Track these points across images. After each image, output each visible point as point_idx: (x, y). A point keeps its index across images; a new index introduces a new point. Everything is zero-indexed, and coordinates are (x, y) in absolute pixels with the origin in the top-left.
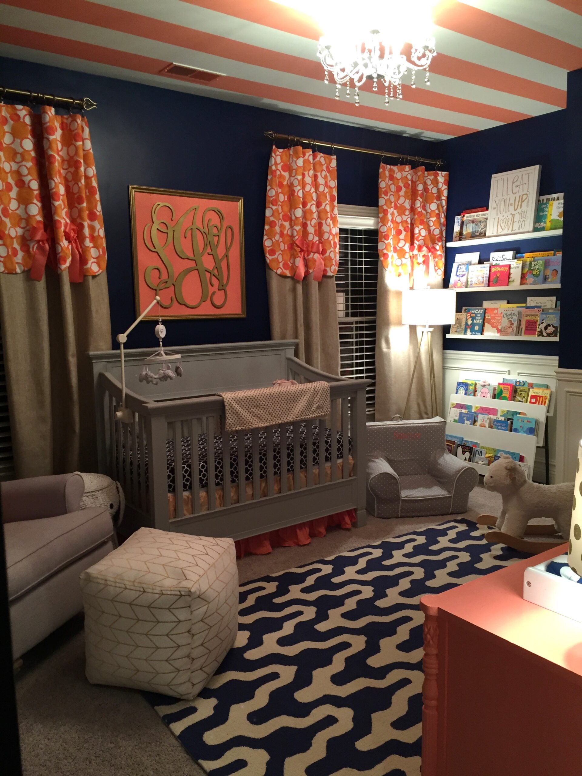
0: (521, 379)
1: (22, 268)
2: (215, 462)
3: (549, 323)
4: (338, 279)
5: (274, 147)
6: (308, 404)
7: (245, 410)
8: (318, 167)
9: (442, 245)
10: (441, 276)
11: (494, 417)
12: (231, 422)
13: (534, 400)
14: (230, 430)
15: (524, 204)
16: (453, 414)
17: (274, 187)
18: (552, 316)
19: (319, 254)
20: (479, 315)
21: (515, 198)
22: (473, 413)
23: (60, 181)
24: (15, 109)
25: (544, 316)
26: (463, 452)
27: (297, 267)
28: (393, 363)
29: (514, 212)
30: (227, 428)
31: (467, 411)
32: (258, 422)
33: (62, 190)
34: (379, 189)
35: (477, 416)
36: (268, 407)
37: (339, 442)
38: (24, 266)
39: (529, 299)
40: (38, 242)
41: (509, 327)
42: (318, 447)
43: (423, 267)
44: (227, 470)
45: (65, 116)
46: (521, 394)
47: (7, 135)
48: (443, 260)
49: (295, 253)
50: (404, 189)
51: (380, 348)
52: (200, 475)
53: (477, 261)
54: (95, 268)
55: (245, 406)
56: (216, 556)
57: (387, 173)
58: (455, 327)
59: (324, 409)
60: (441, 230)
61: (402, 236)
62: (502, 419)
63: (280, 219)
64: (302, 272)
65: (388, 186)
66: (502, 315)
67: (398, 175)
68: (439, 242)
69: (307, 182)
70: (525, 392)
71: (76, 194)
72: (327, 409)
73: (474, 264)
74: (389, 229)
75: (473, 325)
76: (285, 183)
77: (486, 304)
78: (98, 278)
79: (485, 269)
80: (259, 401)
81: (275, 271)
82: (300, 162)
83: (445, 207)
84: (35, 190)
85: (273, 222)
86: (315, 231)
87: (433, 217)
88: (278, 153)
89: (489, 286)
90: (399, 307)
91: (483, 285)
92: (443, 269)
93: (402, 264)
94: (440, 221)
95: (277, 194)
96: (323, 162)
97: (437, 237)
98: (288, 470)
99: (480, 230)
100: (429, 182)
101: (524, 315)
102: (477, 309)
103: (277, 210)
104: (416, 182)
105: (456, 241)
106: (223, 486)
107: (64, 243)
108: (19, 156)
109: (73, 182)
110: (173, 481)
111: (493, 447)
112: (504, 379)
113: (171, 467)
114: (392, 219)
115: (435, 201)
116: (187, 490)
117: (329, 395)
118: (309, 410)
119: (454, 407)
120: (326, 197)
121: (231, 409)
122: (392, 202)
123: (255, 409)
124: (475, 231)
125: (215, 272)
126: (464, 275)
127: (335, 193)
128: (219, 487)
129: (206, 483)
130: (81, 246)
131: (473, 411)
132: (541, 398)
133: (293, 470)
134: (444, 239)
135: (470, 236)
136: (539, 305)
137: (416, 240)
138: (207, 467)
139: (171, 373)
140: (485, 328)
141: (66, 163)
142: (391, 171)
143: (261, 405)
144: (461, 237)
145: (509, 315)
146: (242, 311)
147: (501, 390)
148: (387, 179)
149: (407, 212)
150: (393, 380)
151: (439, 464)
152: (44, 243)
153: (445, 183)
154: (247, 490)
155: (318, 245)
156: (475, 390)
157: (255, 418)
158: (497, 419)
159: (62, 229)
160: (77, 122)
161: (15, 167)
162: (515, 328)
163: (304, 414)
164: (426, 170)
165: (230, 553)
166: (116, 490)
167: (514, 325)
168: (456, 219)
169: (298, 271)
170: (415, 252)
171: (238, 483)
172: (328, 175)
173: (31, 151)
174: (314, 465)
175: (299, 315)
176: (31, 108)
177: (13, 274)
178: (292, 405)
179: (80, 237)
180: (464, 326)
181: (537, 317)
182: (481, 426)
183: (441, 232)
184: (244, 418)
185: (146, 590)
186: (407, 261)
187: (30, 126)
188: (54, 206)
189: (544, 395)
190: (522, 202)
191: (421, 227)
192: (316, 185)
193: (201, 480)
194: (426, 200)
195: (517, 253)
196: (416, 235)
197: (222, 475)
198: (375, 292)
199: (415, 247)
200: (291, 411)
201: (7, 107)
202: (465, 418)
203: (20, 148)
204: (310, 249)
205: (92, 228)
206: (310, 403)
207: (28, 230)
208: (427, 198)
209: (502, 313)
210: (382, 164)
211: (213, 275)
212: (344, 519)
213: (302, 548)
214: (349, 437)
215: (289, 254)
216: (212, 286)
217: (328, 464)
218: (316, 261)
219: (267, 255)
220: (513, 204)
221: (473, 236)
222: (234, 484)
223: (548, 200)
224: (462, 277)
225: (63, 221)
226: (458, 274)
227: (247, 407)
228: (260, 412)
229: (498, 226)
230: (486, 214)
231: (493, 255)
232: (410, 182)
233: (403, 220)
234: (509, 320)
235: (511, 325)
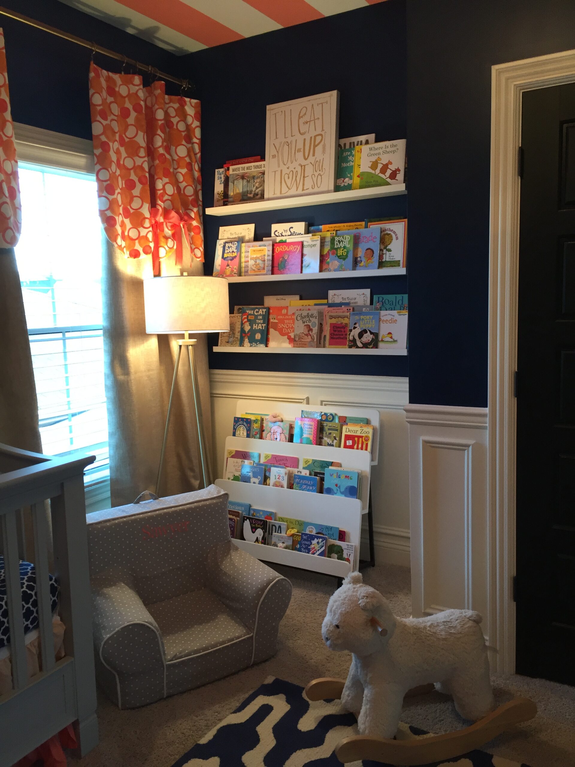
0: (329, 410)
3: (364, 328)
9: (199, 213)
10: (200, 259)
11: (294, 471)
13: (349, 443)
15: (319, 149)
16: (231, 468)
18: (368, 317)
20: (261, 317)
21: (305, 139)
22: (262, 464)
25: (357, 317)
26: (252, 528)
34: (91, 107)
35: (269, 470)
39: (331, 293)
41: (307, 335)
43: (173, 245)
46: (330, 434)
48: (202, 234)
50: (133, 114)
53: (252, 235)
57: (104, 84)
58: (226, 335)
60: (196, 188)
61: (136, 191)
62: (306, 473)
65: (106, 105)
66: (295, 317)
67: (123, 90)
68: (194, 207)
70: (337, 430)
73: (248, 241)
74: (113, 177)
77: (270, 301)
79: (264, 248)
83: (199, 155)
87: (182, 168)
89: (273, 273)
91: (265, 272)
92: (202, 248)
93: (139, 238)
94: (193, 175)
97: (190, 198)
99: (254, 189)
100: (172, 113)
101: (328, 317)
102: (257, 308)
104: (153, 106)
105: (219, 206)
111: (297, 519)
112: (302, 411)
114: (118, 161)
115: (184, 142)
119: (233, 457)
122: (114, 133)
124: (248, 191)
127: (5, 97)
131: (262, 462)
132: (361, 439)
134: (201, 203)
135: (241, 198)
136: (347, 301)
137: (160, 199)
140: (270, 336)
142: (108, 79)
144: (226, 200)
145: (305, 317)
148: (104, 94)
149: (142, 153)
153: (196, 117)
156: (262, 430)
158: (299, 474)
162: (315, 336)
164: (166, 93)
167: (314, 332)
168: (216, 173)
170: (161, 219)
180: (239, 334)
181: (346, 319)
182: (275, 485)
183: (196, 192)
186: (147, 231)
189: (363, 435)
190: (315, 146)
191: (166, 180)
194: (170, 141)
195: (310, 225)
196: (159, 192)
199: (158, 210)
202: (251, 474)
208: (171, 137)
209: (293, 314)
210: (93, 66)
220: (302, 150)
221: (244, 198)
223: (352, 145)
224: (231, 260)
226: (225, 256)
229: (281, 182)
230: (260, 167)
231: (275, 227)
232: (142, 103)
233: (136, 164)
234: (306, 324)
235: (309, 331)
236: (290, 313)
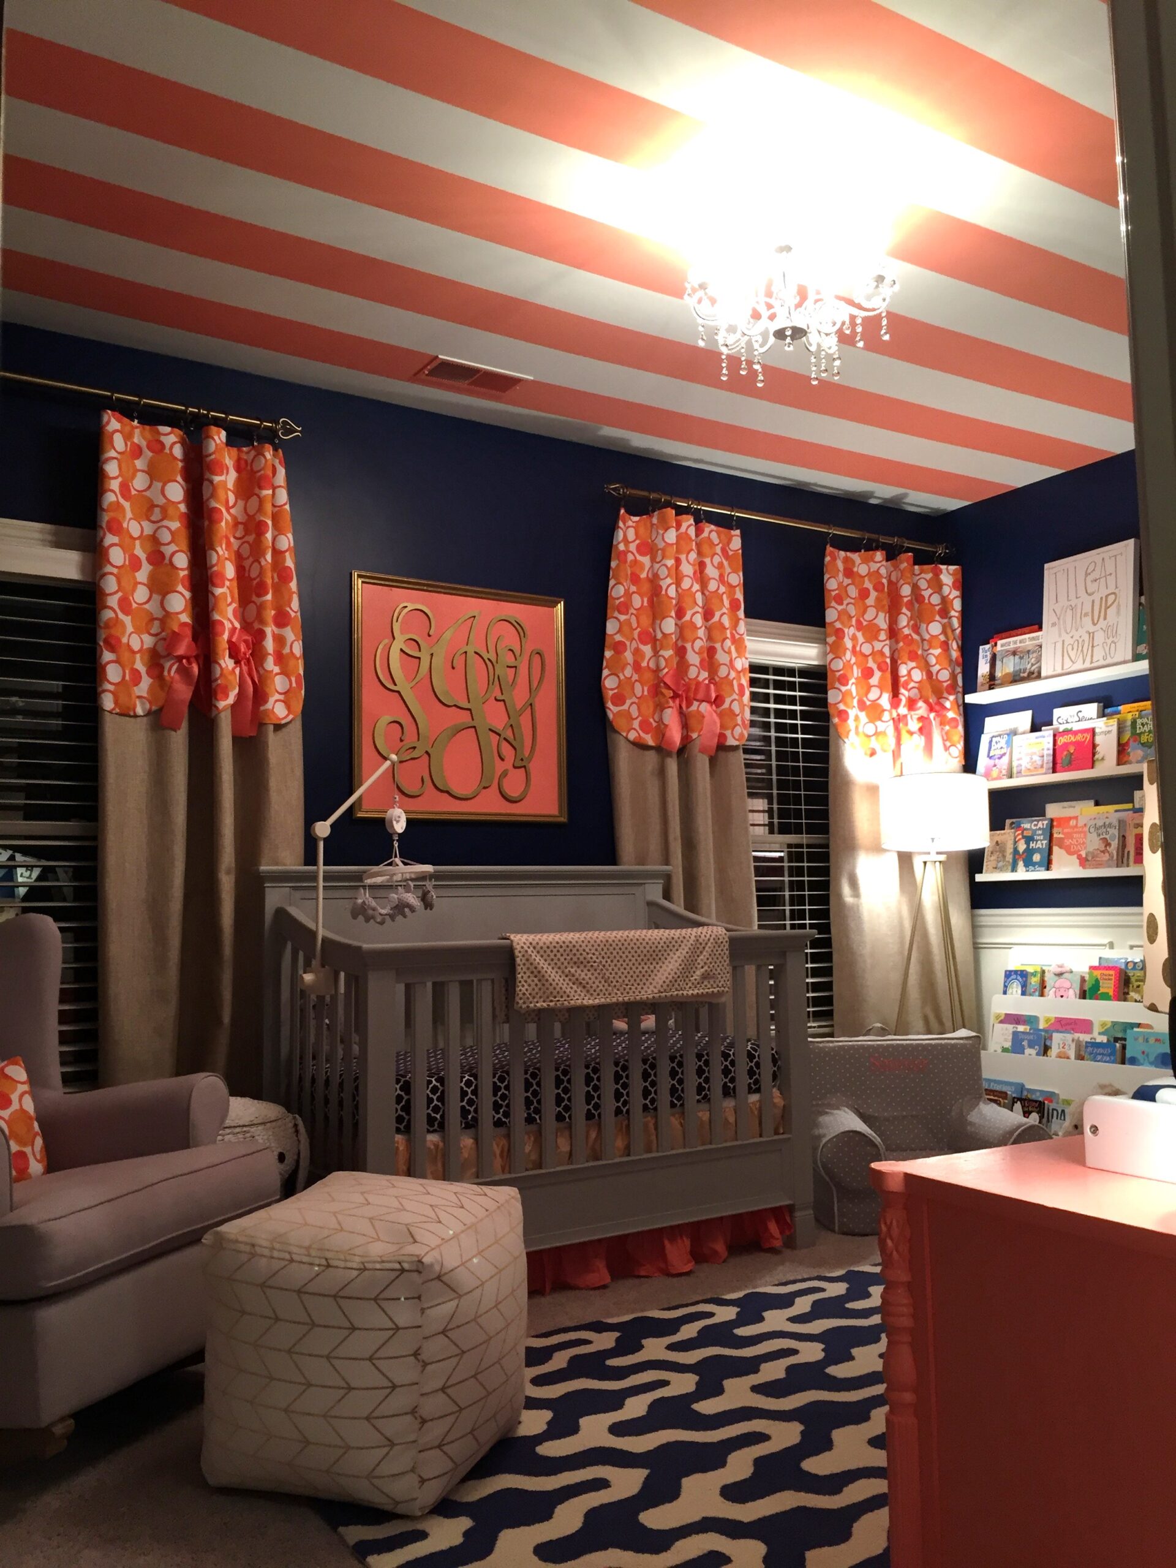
0: (1137, 956)
1: (148, 706)
2: (494, 1077)
4: (747, 751)
5: (622, 511)
6: (683, 966)
7: (556, 969)
8: (706, 548)
9: (957, 702)
10: (958, 759)
11: (1085, 1038)
12: (527, 990)
14: (524, 1006)
15: (1111, 612)
16: (999, 1036)
17: (622, 580)
19: (709, 702)
20: (1040, 832)
21: (1093, 601)
22: (1041, 1030)
23: (226, 556)
24: (159, 433)
26: (1024, 1113)
27: (666, 726)
28: (867, 926)
29: (1092, 629)
30: (518, 1003)
31: (1028, 1027)
32: (583, 995)
33: (230, 571)
34: (826, 593)
35: (1051, 1038)
36: (601, 967)
37: (751, 1056)
38: (150, 703)
39: (1138, 794)
40: (180, 659)
41: (1103, 852)
42: (707, 1063)
43: (919, 741)
44: (518, 1095)
45: (244, 449)
46: (1138, 986)
47: (140, 475)
48: (961, 729)
49: (663, 700)
50: (873, 594)
51: (839, 896)
52: (462, 1101)
53: (1027, 726)
54: (280, 711)
55: (555, 961)
56: (481, 1213)
57: (840, 565)
58: (993, 858)
59: (717, 981)
60: (953, 671)
61: (875, 680)
62: (1104, 1039)
63: (634, 639)
64: (676, 736)
65: (843, 588)
67: (863, 570)
68: (950, 694)
69: (685, 573)
71: (254, 579)
72: (723, 982)
73: (1024, 733)
74: (848, 666)
75: (1029, 852)
76: (643, 575)
77: (1053, 810)
78: (284, 730)
79: (1044, 740)
80: (585, 953)
81: (624, 734)
82: (671, 536)
83: (958, 631)
84: (182, 569)
85: (620, 642)
86: (702, 661)
87: (935, 648)
88: (630, 523)
89: (1054, 771)
90: (875, 817)
91: (1044, 771)
92: (961, 746)
93: (876, 734)
94: (950, 656)
95: (628, 594)
96: (716, 541)
97: (945, 684)
98: (645, 1108)
99: (1029, 666)
100: (923, 584)
101: (1132, 826)
102: (1035, 821)
103: (628, 622)
104: (898, 581)
105: (984, 691)
106: (509, 1128)
107: (227, 663)
108: (157, 510)
109: (251, 559)
110: (407, 1108)
113: (403, 1079)
114: (854, 647)
115: (938, 618)
116: (434, 1131)
117: (727, 952)
118: (687, 980)
119: (1001, 1022)
120: (722, 600)
121: (528, 965)
122: (852, 617)
123: (575, 968)
124: (1020, 670)
125: (509, 734)
126: (1004, 754)
127: (740, 595)
128: (502, 1131)
129: (475, 1119)
130: (257, 671)
131: (1041, 1027)
133: (655, 1109)
134: (960, 690)
135: (1011, 678)
137: (904, 688)
138: (476, 1086)
139: (412, 899)
140: (1054, 857)
141: (241, 527)
142: (846, 560)
143: (588, 962)
144: (992, 682)
146: (560, 810)
147: (1097, 981)
148: (841, 575)
149: (883, 636)
150: (869, 961)
151: (971, 1124)
152: (189, 663)
153: (955, 586)
154: (559, 1141)
155: (708, 686)
156: (1043, 986)
157: (575, 987)
158: (1093, 1040)
159: (226, 636)
160: (265, 457)
161: (148, 529)
162: (1115, 853)
163: (676, 986)
164: (915, 564)
165: (510, 1214)
166: (294, 1130)
167: (1112, 847)
168: (981, 651)
169: (668, 734)
170: (903, 710)
171: (540, 1126)
172: (726, 563)
173: (179, 503)
174: (698, 1101)
175: (671, 818)
176: (185, 433)
177: (130, 716)
178: (652, 967)
179: (257, 654)
180: (1011, 856)
182: (1059, 1056)
183: (953, 676)
184: (554, 984)
185: (333, 1263)
186: (886, 726)
187: (181, 461)
188: (213, 594)
190: (1107, 608)
191: (913, 664)
192: (703, 580)
193: (464, 1112)
194: (919, 619)
195: (1105, 707)
196: (903, 680)
197: (508, 1106)
198: (825, 786)
199: (901, 700)
200: (650, 980)
201: (144, 429)
202: (1025, 1043)
203: (161, 497)
204: (691, 695)
205: (280, 640)
206: (688, 966)
207: (164, 639)
208: (921, 614)
209: (1085, 825)
210: (829, 549)
211: (505, 739)
212: (767, 1229)
213: (675, 1280)
214: (772, 1049)
215: (651, 704)
216: (503, 760)
217: (729, 1104)
218: (703, 717)
219: (609, 705)
220: (1090, 614)
221: (1016, 679)
222: (533, 1127)
224: (999, 758)
225: (228, 625)
226: (992, 753)
227: (559, 964)
228: (586, 975)
229: (1063, 656)
230: (1037, 638)
231: (1058, 712)
232: (885, 581)
233: (876, 649)
234: (1102, 837)
235: (1106, 846)
236: (1080, 824)
